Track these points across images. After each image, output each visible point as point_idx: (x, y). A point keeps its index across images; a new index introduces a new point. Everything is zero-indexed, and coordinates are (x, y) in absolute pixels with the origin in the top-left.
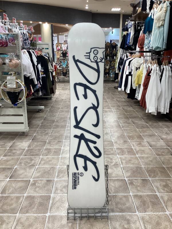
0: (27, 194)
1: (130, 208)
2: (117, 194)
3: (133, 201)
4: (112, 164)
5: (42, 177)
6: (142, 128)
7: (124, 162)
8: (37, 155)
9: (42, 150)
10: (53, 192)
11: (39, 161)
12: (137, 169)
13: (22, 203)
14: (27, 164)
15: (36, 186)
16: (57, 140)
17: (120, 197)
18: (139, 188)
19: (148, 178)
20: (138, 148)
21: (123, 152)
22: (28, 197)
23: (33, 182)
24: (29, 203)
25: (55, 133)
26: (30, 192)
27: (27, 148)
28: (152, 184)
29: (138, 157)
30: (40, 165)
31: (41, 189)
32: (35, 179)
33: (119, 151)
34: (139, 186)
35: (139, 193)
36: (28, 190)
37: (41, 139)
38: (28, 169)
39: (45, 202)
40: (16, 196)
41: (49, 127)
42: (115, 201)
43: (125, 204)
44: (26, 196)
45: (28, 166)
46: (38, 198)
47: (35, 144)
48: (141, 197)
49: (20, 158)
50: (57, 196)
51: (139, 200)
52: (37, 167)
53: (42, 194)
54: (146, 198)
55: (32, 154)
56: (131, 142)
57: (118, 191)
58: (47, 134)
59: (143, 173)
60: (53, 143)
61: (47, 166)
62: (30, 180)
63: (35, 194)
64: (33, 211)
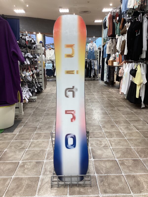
0: (15, 176)
1: (124, 189)
2: (109, 175)
3: (126, 181)
4: (102, 146)
5: (32, 159)
6: (127, 114)
7: (113, 144)
8: (28, 139)
9: (32, 135)
10: (41, 173)
11: (30, 144)
12: (127, 150)
13: (9, 185)
14: (17, 147)
15: (25, 168)
16: (47, 125)
17: (112, 177)
18: (131, 168)
19: (139, 158)
20: (126, 132)
21: (111, 135)
22: (15, 179)
23: (22, 164)
24: (16, 186)
25: (45, 120)
26: (18, 174)
27: (18, 133)
28: (144, 164)
29: (127, 139)
30: (30, 148)
31: (29, 171)
32: (24, 161)
33: (107, 134)
34: (130, 166)
35: (132, 173)
36: (17, 172)
37: (32, 125)
38: (17, 152)
39: (34, 183)
40: (3, 178)
41: (40, 115)
42: (107, 182)
43: (118, 185)
44: (14, 178)
45: (18, 149)
46: (26, 180)
47: (26, 130)
48: (134, 177)
49: (11, 142)
50: (46, 177)
51: (132, 180)
52: (26, 150)
53: (30, 176)
54: (140, 178)
55: (22, 138)
56: (118, 127)
57: (109, 172)
58: (38, 121)
59: (134, 154)
60: (44, 129)
61: (37, 149)
62: (19, 163)
63: (24, 176)
64: (20, 193)
